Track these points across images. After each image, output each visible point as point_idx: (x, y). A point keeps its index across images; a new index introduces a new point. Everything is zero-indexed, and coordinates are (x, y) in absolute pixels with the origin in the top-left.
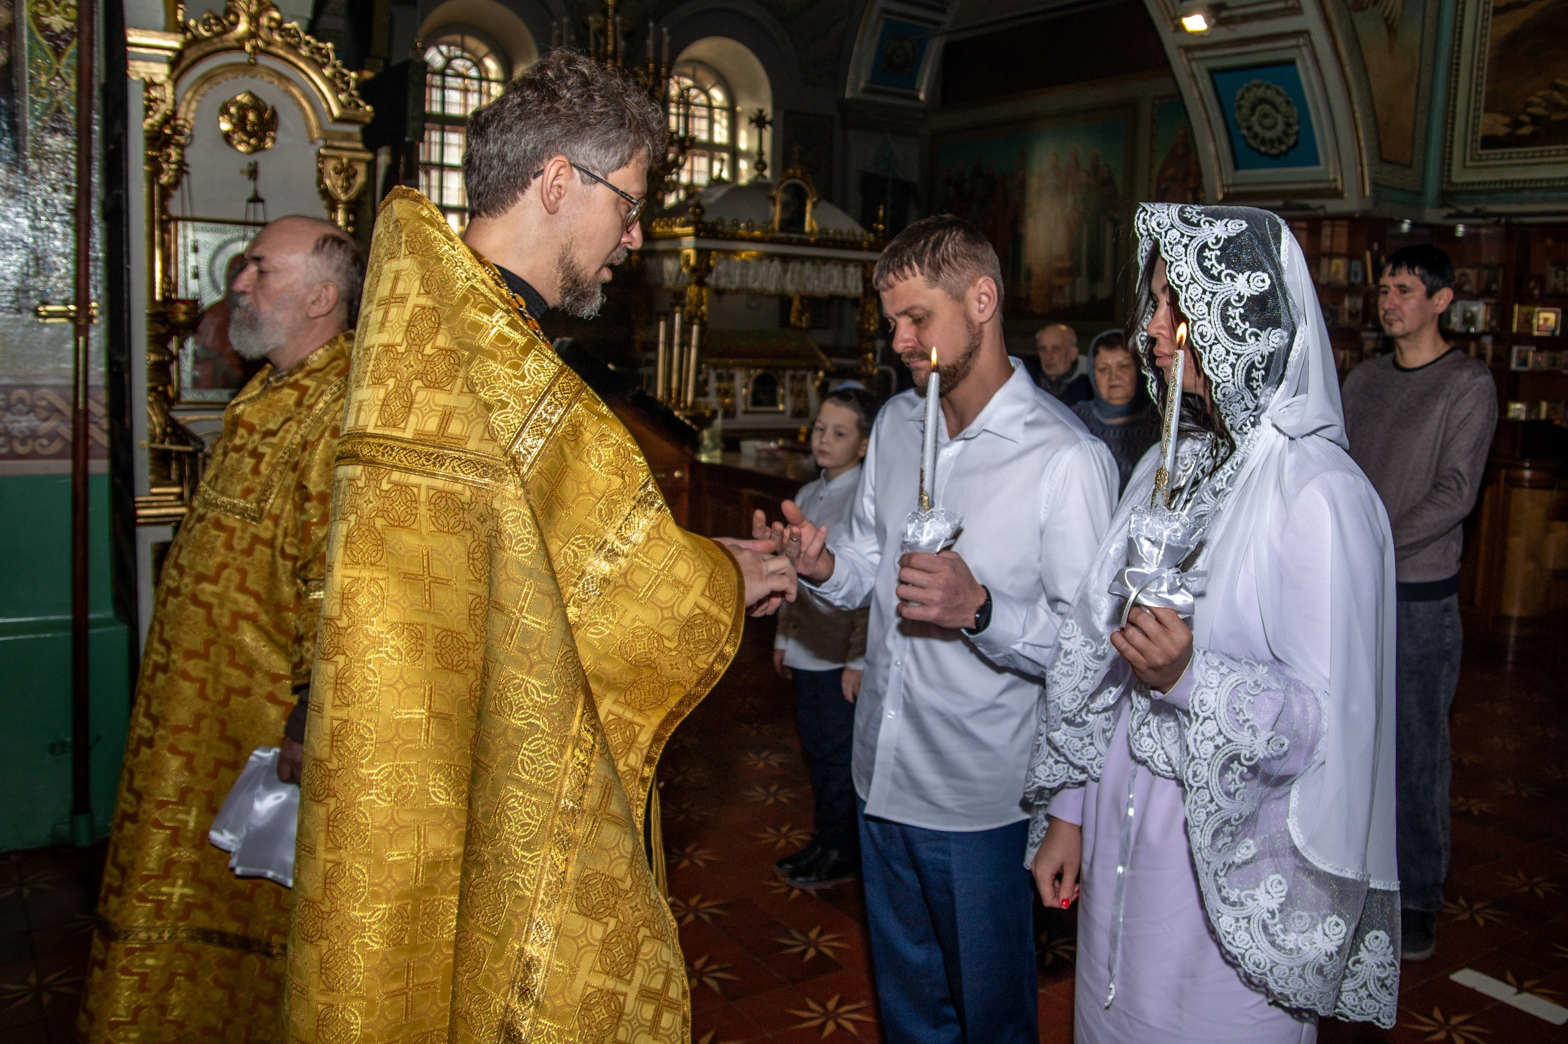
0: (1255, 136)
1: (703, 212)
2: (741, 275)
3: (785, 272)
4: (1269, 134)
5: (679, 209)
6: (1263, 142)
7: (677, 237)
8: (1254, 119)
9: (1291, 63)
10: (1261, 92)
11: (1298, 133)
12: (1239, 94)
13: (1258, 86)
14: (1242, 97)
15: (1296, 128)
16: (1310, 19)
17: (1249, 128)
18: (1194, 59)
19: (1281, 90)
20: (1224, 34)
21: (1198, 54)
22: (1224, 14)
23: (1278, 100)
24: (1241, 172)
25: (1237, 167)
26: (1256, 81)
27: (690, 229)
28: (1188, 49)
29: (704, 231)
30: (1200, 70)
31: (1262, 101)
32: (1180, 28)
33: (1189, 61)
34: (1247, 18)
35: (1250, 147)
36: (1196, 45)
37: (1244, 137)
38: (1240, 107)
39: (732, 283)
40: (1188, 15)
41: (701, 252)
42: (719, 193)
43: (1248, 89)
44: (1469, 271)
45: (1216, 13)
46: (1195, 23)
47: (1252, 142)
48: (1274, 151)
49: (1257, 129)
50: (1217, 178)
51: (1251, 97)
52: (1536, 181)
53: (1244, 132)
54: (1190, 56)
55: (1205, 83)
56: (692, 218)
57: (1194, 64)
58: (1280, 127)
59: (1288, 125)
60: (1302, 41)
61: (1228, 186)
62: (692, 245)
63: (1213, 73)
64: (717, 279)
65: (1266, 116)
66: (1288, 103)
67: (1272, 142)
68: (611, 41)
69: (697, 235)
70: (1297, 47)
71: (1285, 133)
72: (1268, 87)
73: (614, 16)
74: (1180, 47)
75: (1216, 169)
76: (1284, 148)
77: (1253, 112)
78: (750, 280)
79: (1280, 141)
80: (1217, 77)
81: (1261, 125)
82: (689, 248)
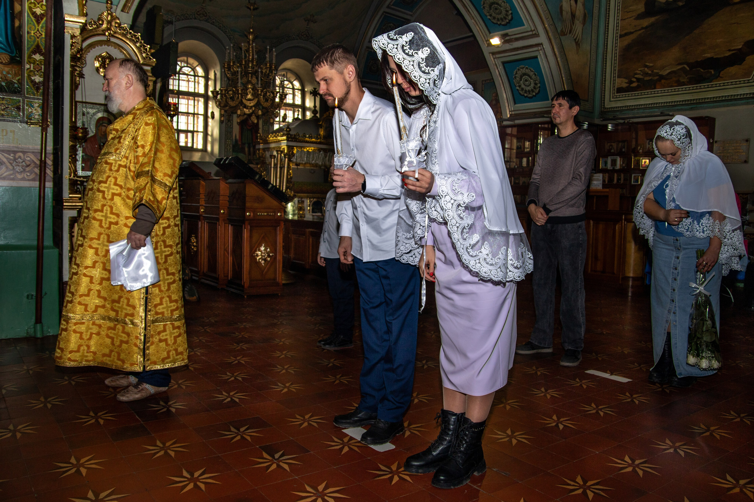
0: (522, 89)
1: (290, 130)
2: (307, 157)
3: (326, 157)
4: (528, 88)
5: (280, 130)
6: (526, 92)
7: (280, 141)
8: (521, 82)
9: (536, 57)
10: (524, 71)
11: (539, 87)
12: (515, 72)
13: (523, 68)
14: (516, 73)
15: (539, 85)
16: (543, 39)
17: (520, 86)
18: (496, 58)
19: (532, 69)
20: (508, 46)
21: (497, 56)
22: (507, 38)
23: (531, 74)
24: (516, 105)
25: (515, 103)
26: (522, 66)
27: (285, 138)
28: (493, 54)
29: (290, 138)
30: (499, 62)
31: (525, 74)
32: (490, 44)
33: (494, 59)
34: (517, 39)
35: (520, 94)
36: (496, 52)
37: (518, 90)
38: (515, 77)
39: (303, 161)
40: (492, 38)
41: (289, 147)
42: (297, 123)
43: (519, 70)
44: (613, 144)
45: (503, 37)
46: (495, 41)
47: (521, 92)
48: (530, 96)
49: (523, 86)
50: (507, 108)
51: (520, 73)
52: (640, 105)
53: (518, 88)
54: (494, 57)
55: (501, 67)
56: (286, 133)
57: (496, 60)
58: (532, 85)
59: (536, 84)
60: (540, 48)
61: (512, 111)
62: (286, 144)
63: (504, 63)
64: (296, 159)
65: (526, 81)
66: (535, 75)
67: (529, 91)
68: (251, 54)
69: (288, 140)
70: (538, 50)
71: (534, 88)
72: (527, 68)
73: (252, 44)
74: (490, 53)
75: (506, 104)
76: (534, 94)
77: (521, 80)
78: (311, 160)
79: (533, 91)
80: (505, 65)
81: (524, 84)
82: (284, 146)
